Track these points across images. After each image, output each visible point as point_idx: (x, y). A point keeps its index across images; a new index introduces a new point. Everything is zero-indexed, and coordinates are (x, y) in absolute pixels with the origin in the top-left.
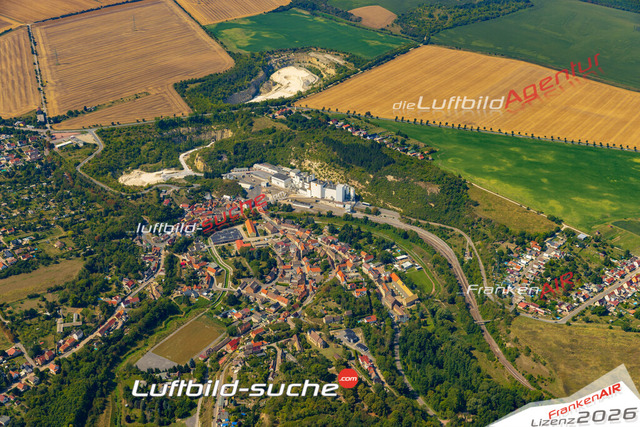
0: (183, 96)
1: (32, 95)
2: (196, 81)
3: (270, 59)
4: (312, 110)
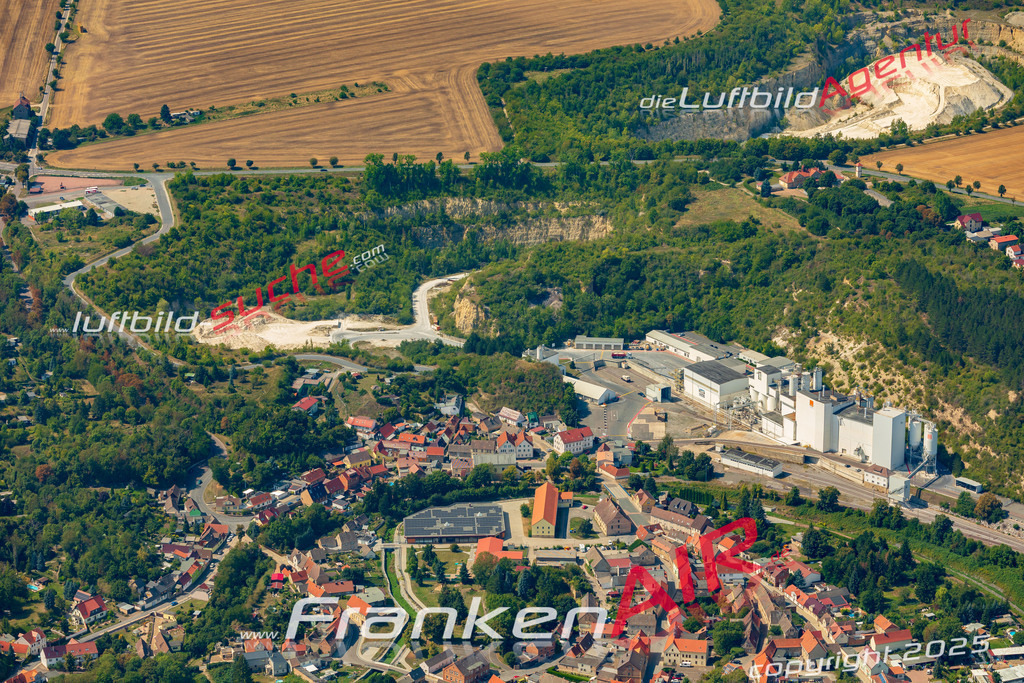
0: (494, 104)
1: (22, 64)
2: (561, 63)
3: (860, 21)
4: (912, 183)
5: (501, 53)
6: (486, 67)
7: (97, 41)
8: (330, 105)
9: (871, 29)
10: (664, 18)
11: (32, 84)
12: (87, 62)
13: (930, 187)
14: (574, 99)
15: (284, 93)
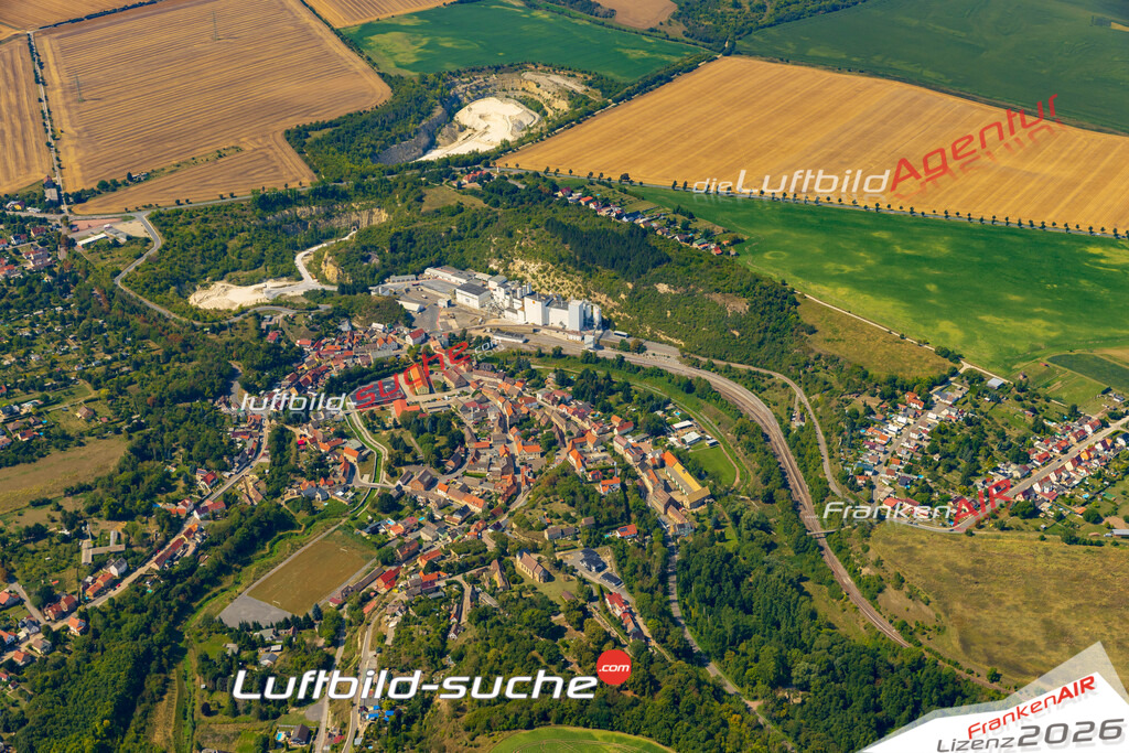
0: (301, 152)
1: (36, 155)
2: (324, 126)
3: (453, 85)
4: (527, 173)
5: (293, 123)
6: (288, 132)
7: (72, 138)
8: (215, 162)
9: (460, 88)
10: (364, 95)
11: (47, 167)
12: (72, 150)
13: (536, 175)
14: (340, 144)
15: (188, 157)
